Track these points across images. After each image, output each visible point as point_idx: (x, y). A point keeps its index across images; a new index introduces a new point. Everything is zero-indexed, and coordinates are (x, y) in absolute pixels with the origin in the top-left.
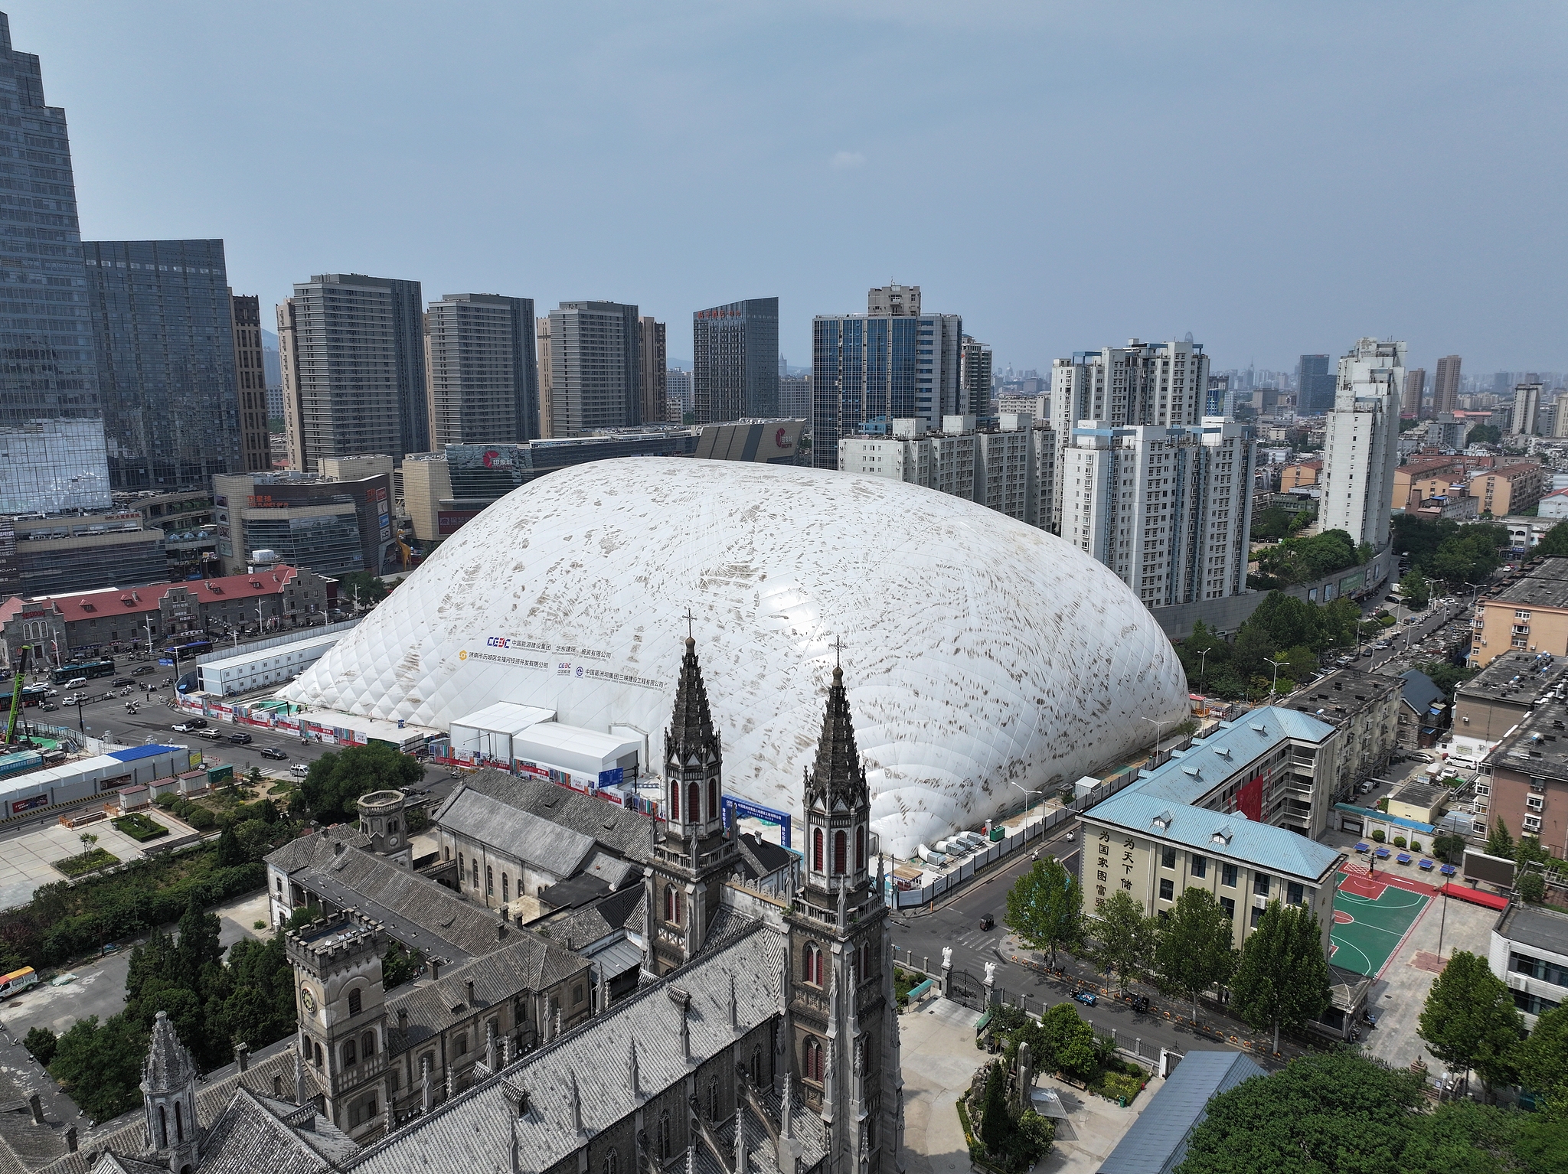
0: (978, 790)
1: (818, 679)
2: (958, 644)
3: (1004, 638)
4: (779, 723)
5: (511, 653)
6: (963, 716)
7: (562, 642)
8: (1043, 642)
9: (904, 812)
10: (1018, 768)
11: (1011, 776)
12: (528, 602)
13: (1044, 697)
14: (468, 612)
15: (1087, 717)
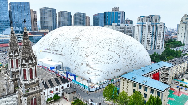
0: (110, 73)
1: (86, 54)
2: (109, 50)
3: (117, 49)
4: (79, 61)
5: (47, 51)
6: (108, 61)
7: (53, 49)
8: (124, 51)
9: (96, 76)
10: (118, 70)
11: (117, 71)
12: (50, 44)
13: (124, 59)
14: (43, 45)
15: (132, 63)
